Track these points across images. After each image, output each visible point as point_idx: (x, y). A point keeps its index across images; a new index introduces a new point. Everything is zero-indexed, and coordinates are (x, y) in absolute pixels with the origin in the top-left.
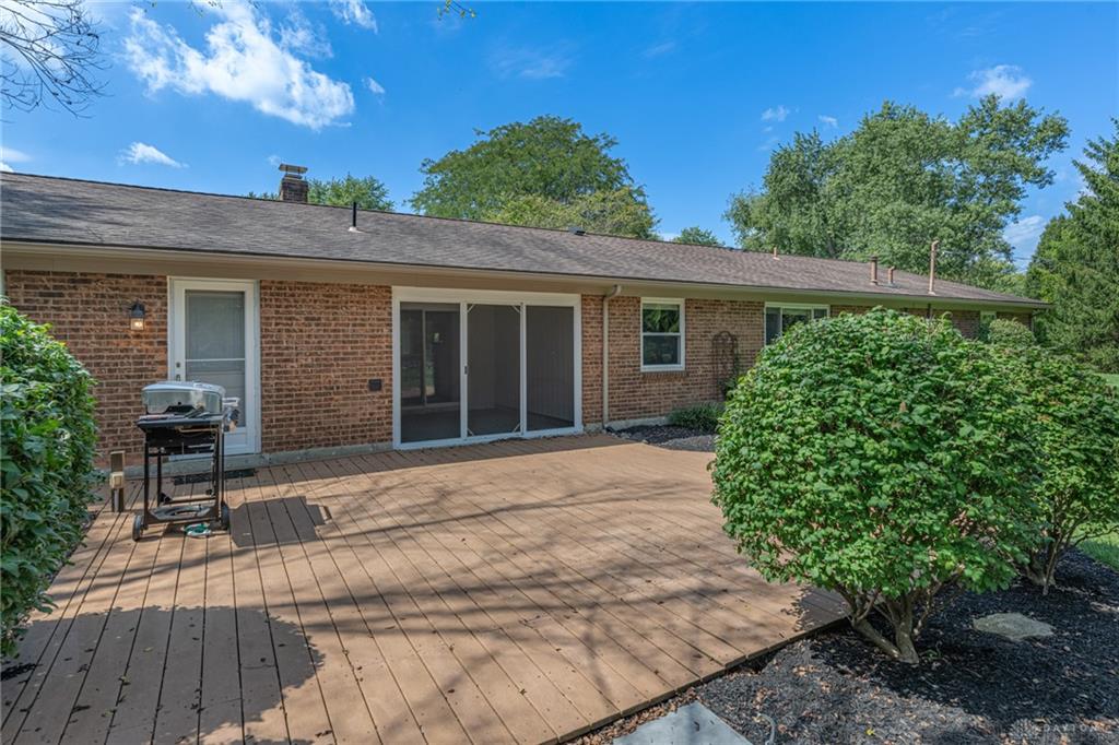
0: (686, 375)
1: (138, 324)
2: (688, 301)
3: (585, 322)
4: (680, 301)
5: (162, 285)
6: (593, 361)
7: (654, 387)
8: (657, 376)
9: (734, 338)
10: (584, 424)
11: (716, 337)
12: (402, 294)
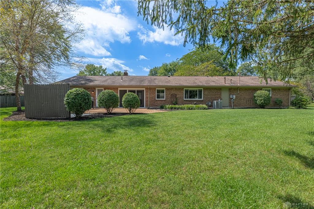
0: (165, 100)
1: (93, 93)
2: (166, 89)
3: (146, 92)
4: (165, 89)
5: (95, 89)
6: (147, 98)
7: (159, 102)
8: (159, 100)
9: (176, 95)
10: (146, 106)
11: (172, 94)
12: (119, 89)
